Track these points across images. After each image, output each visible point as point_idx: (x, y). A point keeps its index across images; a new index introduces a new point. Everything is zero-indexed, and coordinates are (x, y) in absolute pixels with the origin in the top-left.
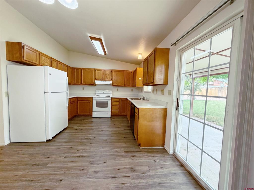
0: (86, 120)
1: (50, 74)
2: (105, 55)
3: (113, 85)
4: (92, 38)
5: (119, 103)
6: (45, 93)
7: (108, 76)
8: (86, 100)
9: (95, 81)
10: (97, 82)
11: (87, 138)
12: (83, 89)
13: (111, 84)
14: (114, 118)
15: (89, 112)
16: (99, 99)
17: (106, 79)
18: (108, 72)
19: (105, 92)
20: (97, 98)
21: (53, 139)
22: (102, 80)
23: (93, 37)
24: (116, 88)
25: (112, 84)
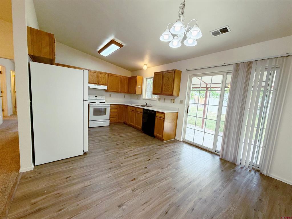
3: (107, 90)
5: (117, 109)
7: (103, 80)
16: (97, 106)
17: (101, 83)
18: (103, 75)
19: (97, 98)
22: (96, 84)
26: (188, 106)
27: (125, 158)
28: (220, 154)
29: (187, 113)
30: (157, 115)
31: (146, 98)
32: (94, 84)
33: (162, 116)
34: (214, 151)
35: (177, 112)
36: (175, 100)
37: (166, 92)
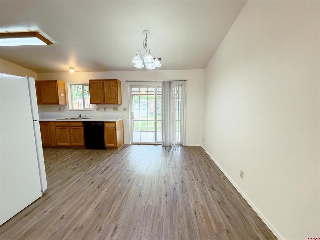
26: (132, 113)
27: (101, 174)
28: (162, 144)
29: (132, 118)
30: (106, 125)
31: (74, 108)
33: (113, 125)
34: (156, 143)
35: (122, 119)
36: (118, 108)
37: (110, 101)
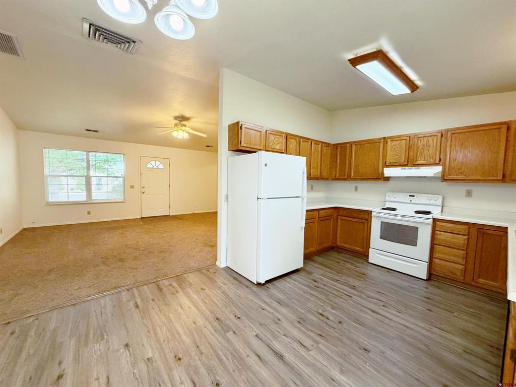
0: (350, 266)
1: (266, 165)
2: (412, 92)
3: (444, 178)
4: (355, 62)
5: (468, 238)
6: (258, 198)
7: (426, 151)
8: (355, 215)
9: (385, 169)
10: (388, 172)
11: (322, 315)
12: (356, 189)
13: (440, 176)
14: (437, 284)
15: (363, 248)
16: (389, 217)
17: (419, 162)
18: (428, 141)
19: (414, 200)
20: (385, 214)
21: (267, 285)
22: (406, 165)
23: (358, 56)
24: (462, 188)
25: (443, 176)
32: (400, 165)
